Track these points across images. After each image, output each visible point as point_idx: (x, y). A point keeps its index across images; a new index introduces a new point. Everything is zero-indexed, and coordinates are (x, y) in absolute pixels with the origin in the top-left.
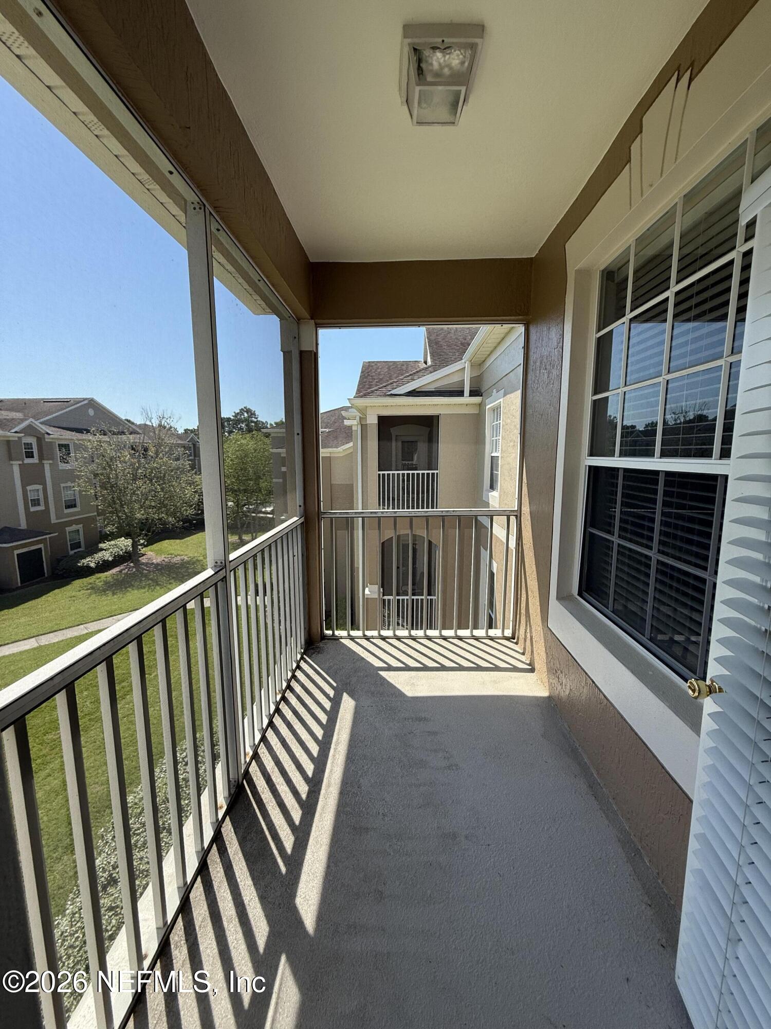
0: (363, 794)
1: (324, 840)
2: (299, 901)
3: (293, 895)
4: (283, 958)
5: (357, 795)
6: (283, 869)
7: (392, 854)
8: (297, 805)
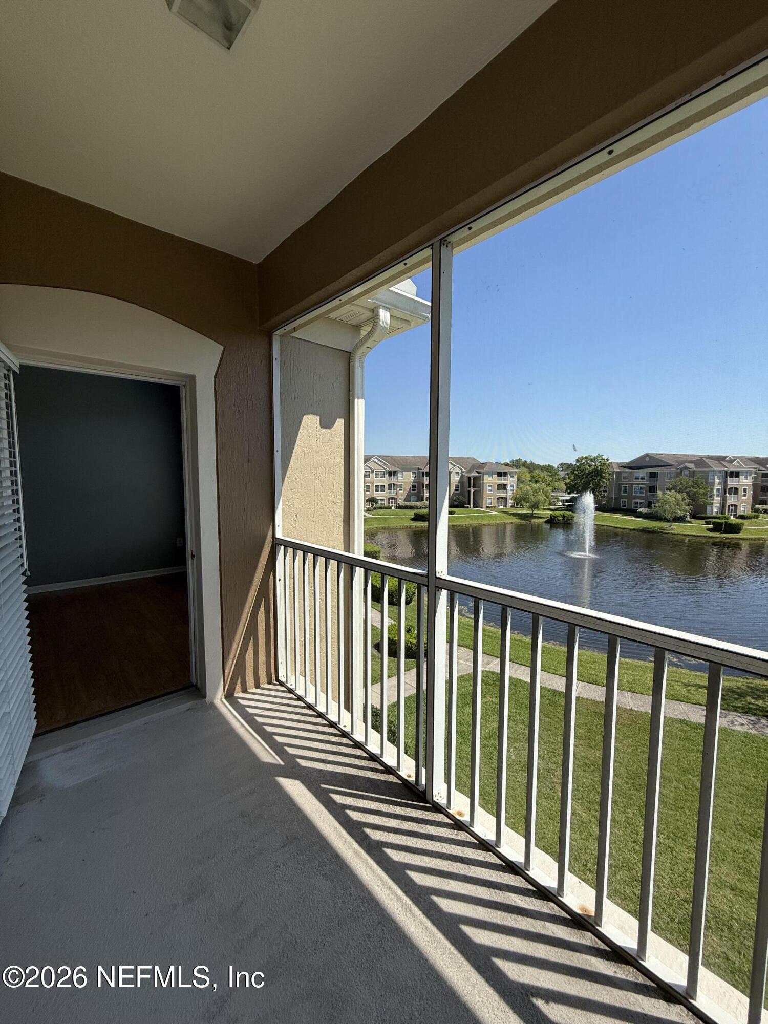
0: (315, 871)
1: (314, 815)
2: (297, 782)
3: (302, 782)
4: (282, 763)
5: (320, 866)
6: (323, 786)
7: (249, 843)
8: (364, 820)
